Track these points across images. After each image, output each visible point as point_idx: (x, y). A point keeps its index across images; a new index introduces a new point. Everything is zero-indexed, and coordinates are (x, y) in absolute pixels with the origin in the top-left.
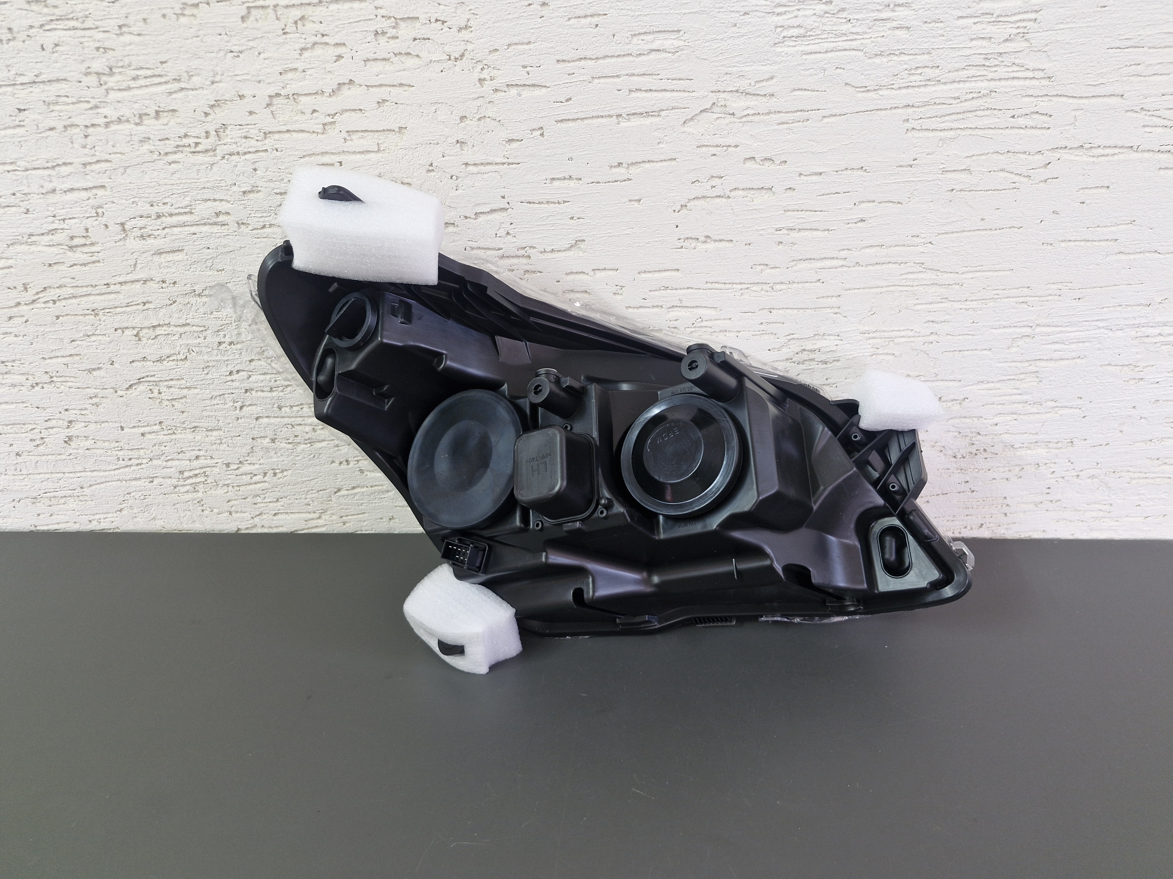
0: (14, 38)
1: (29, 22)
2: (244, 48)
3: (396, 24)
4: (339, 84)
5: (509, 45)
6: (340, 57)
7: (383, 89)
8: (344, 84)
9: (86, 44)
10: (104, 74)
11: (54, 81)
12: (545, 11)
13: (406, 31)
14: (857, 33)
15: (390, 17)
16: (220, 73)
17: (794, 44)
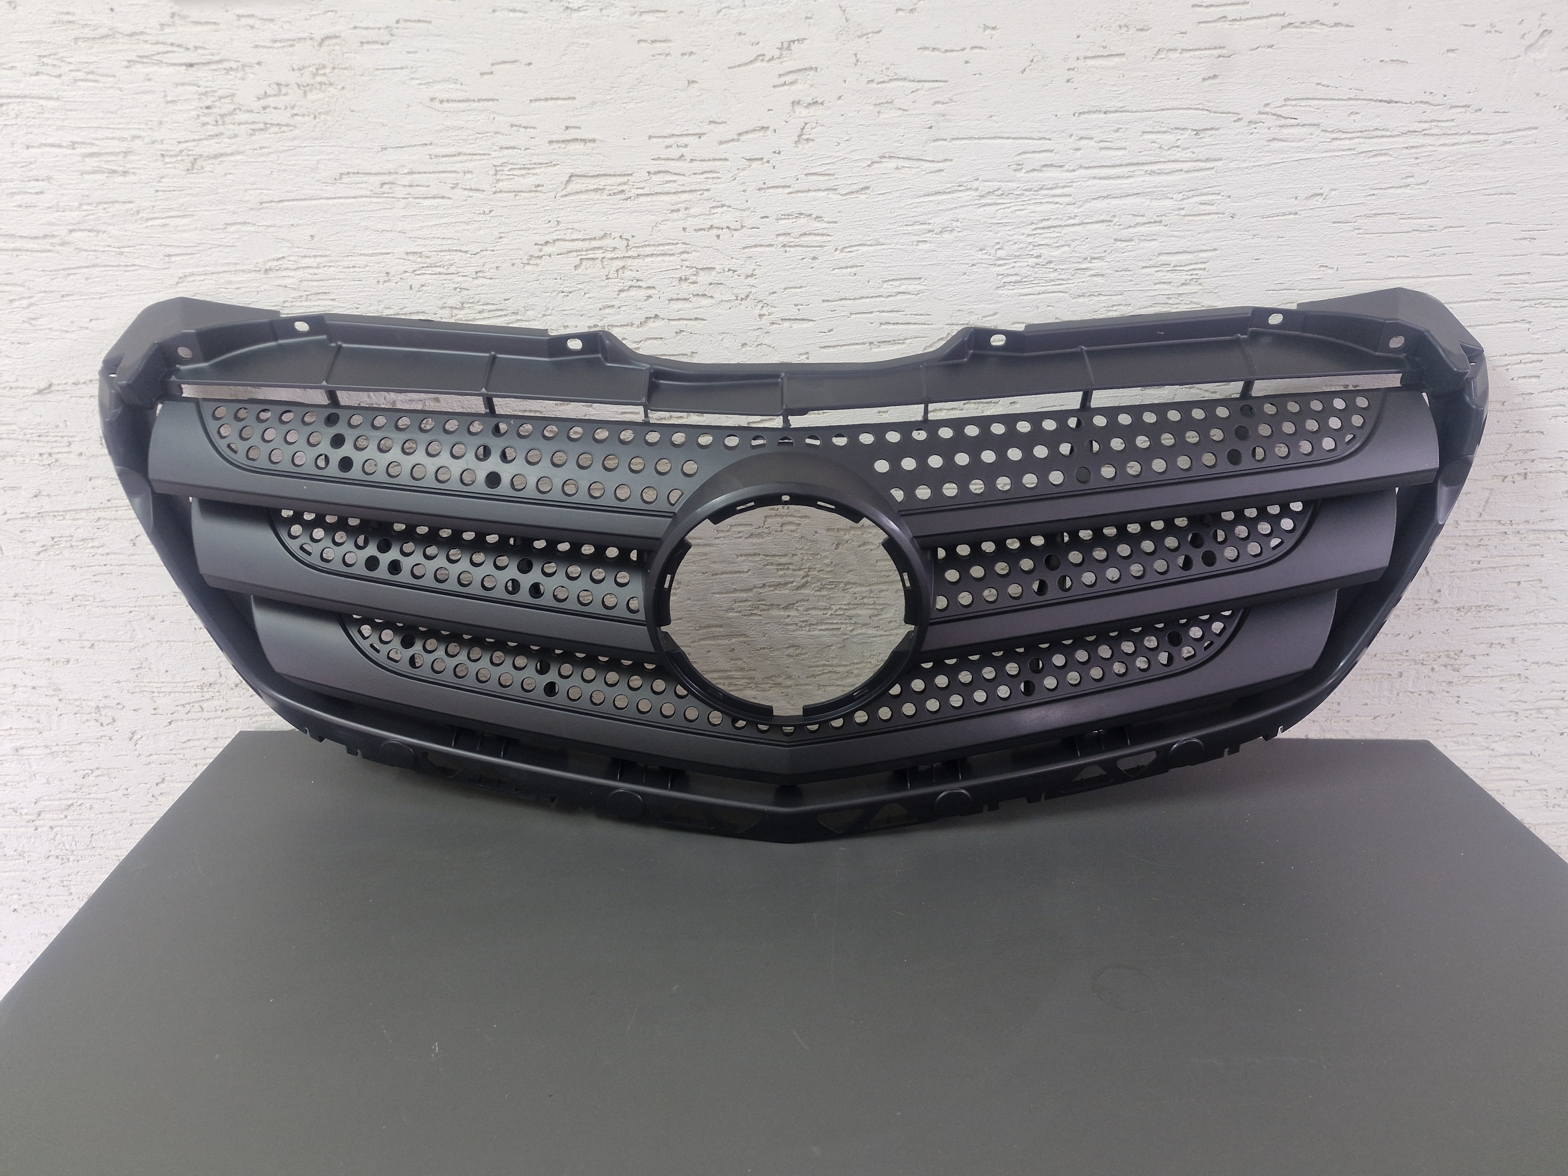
0: (389, 280)
1: (405, 268)
2: (574, 289)
3: (697, 272)
4: (647, 318)
5: (785, 289)
6: (650, 297)
7: (681, 322)
8: (650, 318)
9: (446, 285)
10: (456, 308)
11: (414, 313)
12: (815, 263)
13: (703, 278)
14: (1063, 280)
15: (693, 267)
16: (551, 308)
17: (1013, 287)
